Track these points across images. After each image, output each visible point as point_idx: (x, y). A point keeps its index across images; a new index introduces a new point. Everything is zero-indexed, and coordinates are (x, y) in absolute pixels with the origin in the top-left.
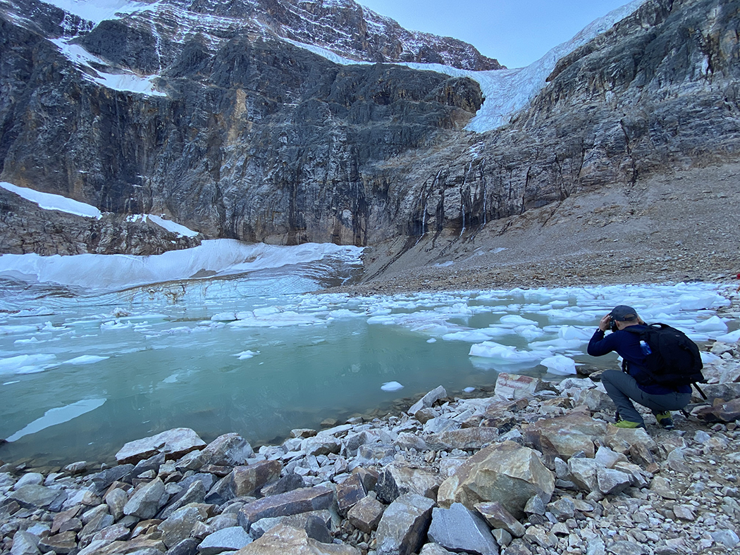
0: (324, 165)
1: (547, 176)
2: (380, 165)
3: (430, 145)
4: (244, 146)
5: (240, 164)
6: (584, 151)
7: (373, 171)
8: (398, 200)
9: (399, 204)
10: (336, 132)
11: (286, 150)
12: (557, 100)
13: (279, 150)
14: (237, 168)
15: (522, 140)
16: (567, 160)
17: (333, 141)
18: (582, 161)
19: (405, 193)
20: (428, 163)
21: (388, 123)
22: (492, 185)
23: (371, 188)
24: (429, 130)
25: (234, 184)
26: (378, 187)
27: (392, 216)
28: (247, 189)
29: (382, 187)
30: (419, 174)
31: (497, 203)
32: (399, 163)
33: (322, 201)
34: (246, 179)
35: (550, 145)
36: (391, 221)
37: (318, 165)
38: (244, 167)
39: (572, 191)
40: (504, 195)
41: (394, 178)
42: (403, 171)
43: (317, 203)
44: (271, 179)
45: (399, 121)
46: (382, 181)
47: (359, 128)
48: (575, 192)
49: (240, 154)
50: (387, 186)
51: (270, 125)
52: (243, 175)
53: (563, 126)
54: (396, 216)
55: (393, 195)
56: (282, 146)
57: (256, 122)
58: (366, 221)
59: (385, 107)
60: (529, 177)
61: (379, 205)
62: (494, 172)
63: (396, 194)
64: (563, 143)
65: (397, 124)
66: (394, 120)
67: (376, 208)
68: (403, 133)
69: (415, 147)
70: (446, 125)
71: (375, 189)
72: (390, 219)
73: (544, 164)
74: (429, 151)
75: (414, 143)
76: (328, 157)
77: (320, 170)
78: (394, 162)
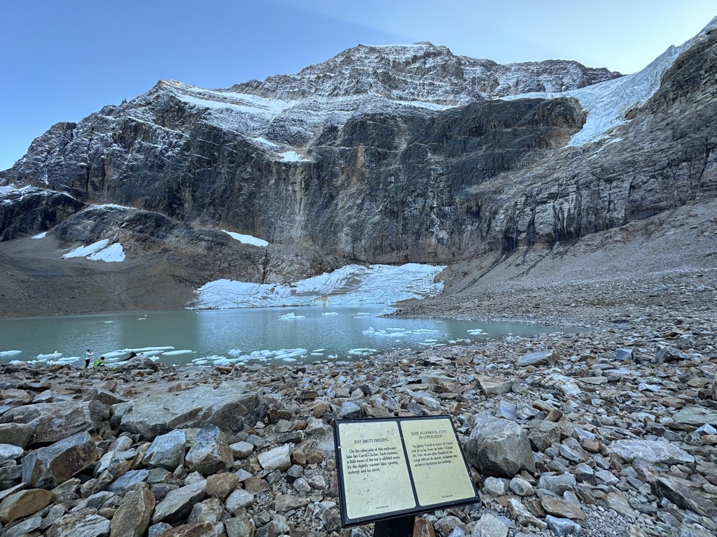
0: (423, 195)
1: (655, 184)
2: (473, 190)
3: (523, 166)
4: (362, 188)
5: (359, 201)
6: (708, 151)
7: (467, 195)
8: (490, 220)
9: (490, 223)
10: (433, 167)
11: (393, 187)
12: (674, 100)
13: (388, 188)
14: (358, 206)
15: (627, 148)
16: (684, 164)
17: (431, 175)
18: (706, 164)
19: (496, 213)
20: (521, 183)
21: (481, 153)
22: (588, 199)
23: (465, 210)
24: (521, 152)
25: (355, 217)
26: (471, 208)
27: (484, 234)
28: (364, 220)
29: (474, 209)
30: (510, 194)
31: (594, 216)
32: (491, 186)
33: (422, 224)
34: (364, 212)
35: (662, 150)
36: (483, 238)
37: (418, 195)
38: (362, 203)
39: (690, 197)
40: (602, 208)
41: (486, 200)
42: (495, 192)
43: (417, 226)
44: (381, 211)
45: (492, 149)
46: (475, 203)
47: (454, 160)
48: (693, 198)
49: (359, 194)
50: (479, 208)
51: (382, 169)
52: (361, 210)
53: (682, 126)
54: (487, 233)
55: (484, 215)
56: (390, 184)
57: (371, 169)
58: (459, 239)
59: (478, 139)
60: (632, 187)
61: (472, 225)
62: (592, 186)
63: (488, 214)
64: (680, 146)
65: (490, 152)
66: (486, 149)
67: (469, 227)
68: (495, 159)
69: (508, 169)
70: (540, 145)
71: (469, 210)
72: (482, 236)
73: (652, 172)
74: (522, 172)
75: (506, 166)
76: (426, 188)
77: (420, 200)
78: (487, 186)
